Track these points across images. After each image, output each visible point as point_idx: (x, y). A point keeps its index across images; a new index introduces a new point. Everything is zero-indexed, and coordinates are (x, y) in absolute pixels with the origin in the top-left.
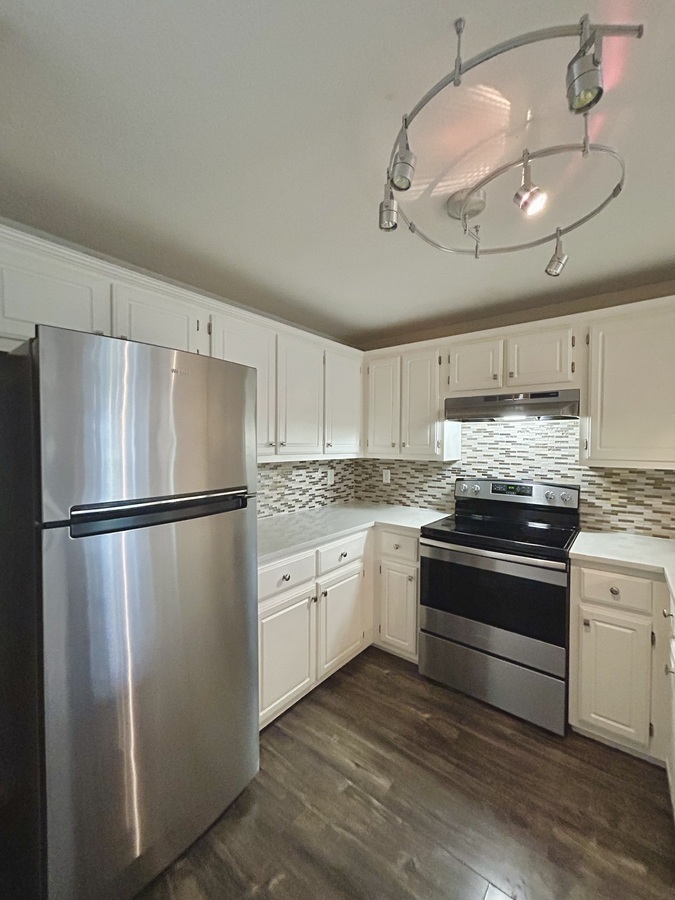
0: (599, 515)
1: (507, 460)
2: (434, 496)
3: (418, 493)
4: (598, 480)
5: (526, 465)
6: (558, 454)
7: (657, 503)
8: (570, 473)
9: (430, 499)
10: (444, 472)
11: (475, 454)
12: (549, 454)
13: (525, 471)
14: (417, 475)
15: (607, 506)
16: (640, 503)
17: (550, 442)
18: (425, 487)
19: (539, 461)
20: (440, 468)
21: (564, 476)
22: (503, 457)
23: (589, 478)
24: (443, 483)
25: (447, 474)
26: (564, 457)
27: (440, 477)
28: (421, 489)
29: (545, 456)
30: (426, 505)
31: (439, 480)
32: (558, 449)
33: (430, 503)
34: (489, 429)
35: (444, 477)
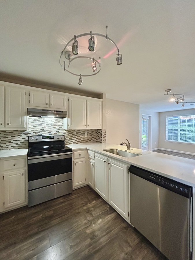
0: (67, 141)
1: (45, 129)
2: (16, 144)
3: (8, 144)
4: (67, 133)
5: (50, 130)
6: (58, 127)
7: (76, 137)
8: (61, 132)
9: (15, 145)
10: (21, 135)
11: (34, 128)
12: (56, 127)
13: (50, 132)
14: (7, 136)
15: (68, 139)
16: (74, 137)
17: (56, 124)
18: (12, 141)
19: (54, 129)
20: (19, 133)
21: (60, 133)
22: (43, 129)
23: (65, 133)
24: (21, 138)
25: (23, 135)
26: (60, 128)
27: (20, 136)
28: (9, 142)
29: (55, 128)
30: (13, 148)
31: (19, 138)
32: (58, 126)
33: (14, 147)
34: (39, 120)
35: (21, 136)
